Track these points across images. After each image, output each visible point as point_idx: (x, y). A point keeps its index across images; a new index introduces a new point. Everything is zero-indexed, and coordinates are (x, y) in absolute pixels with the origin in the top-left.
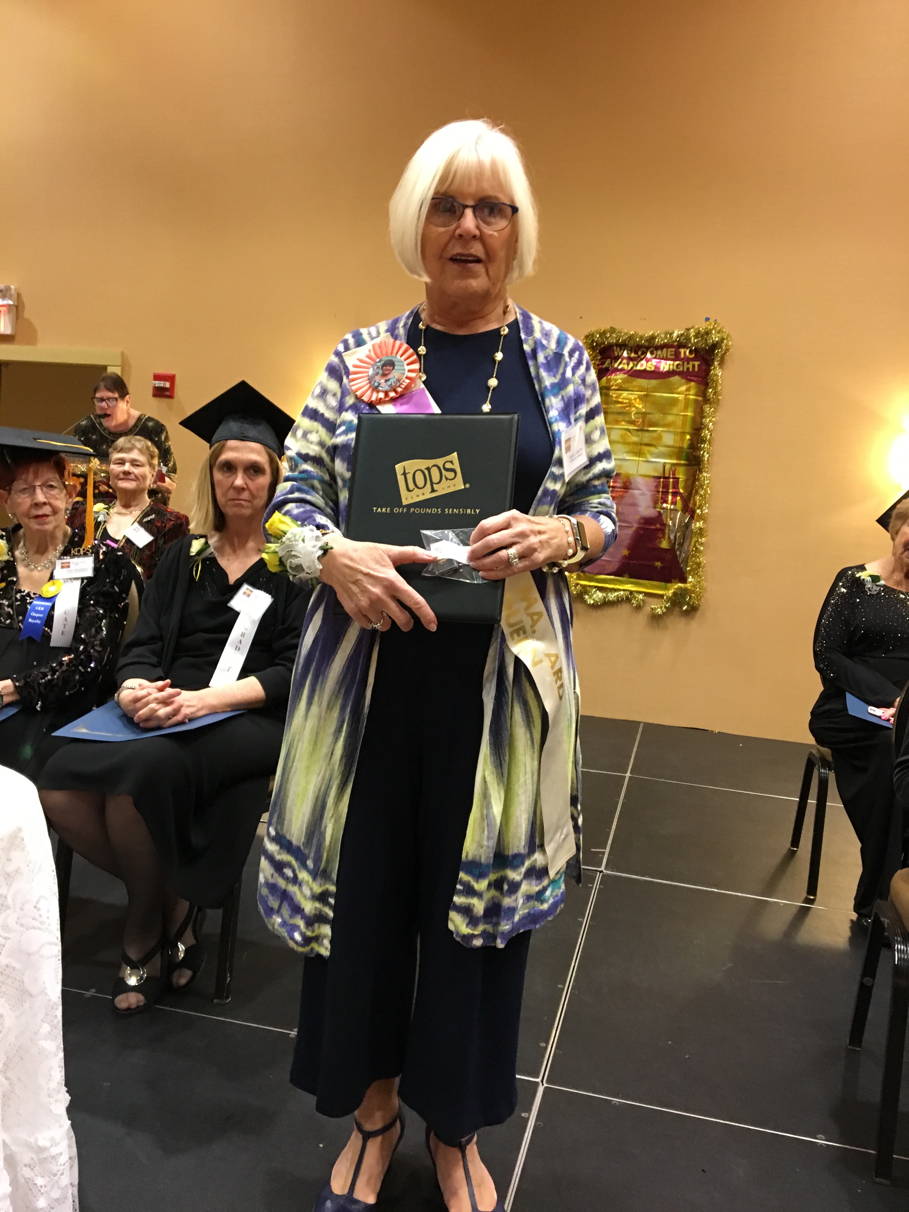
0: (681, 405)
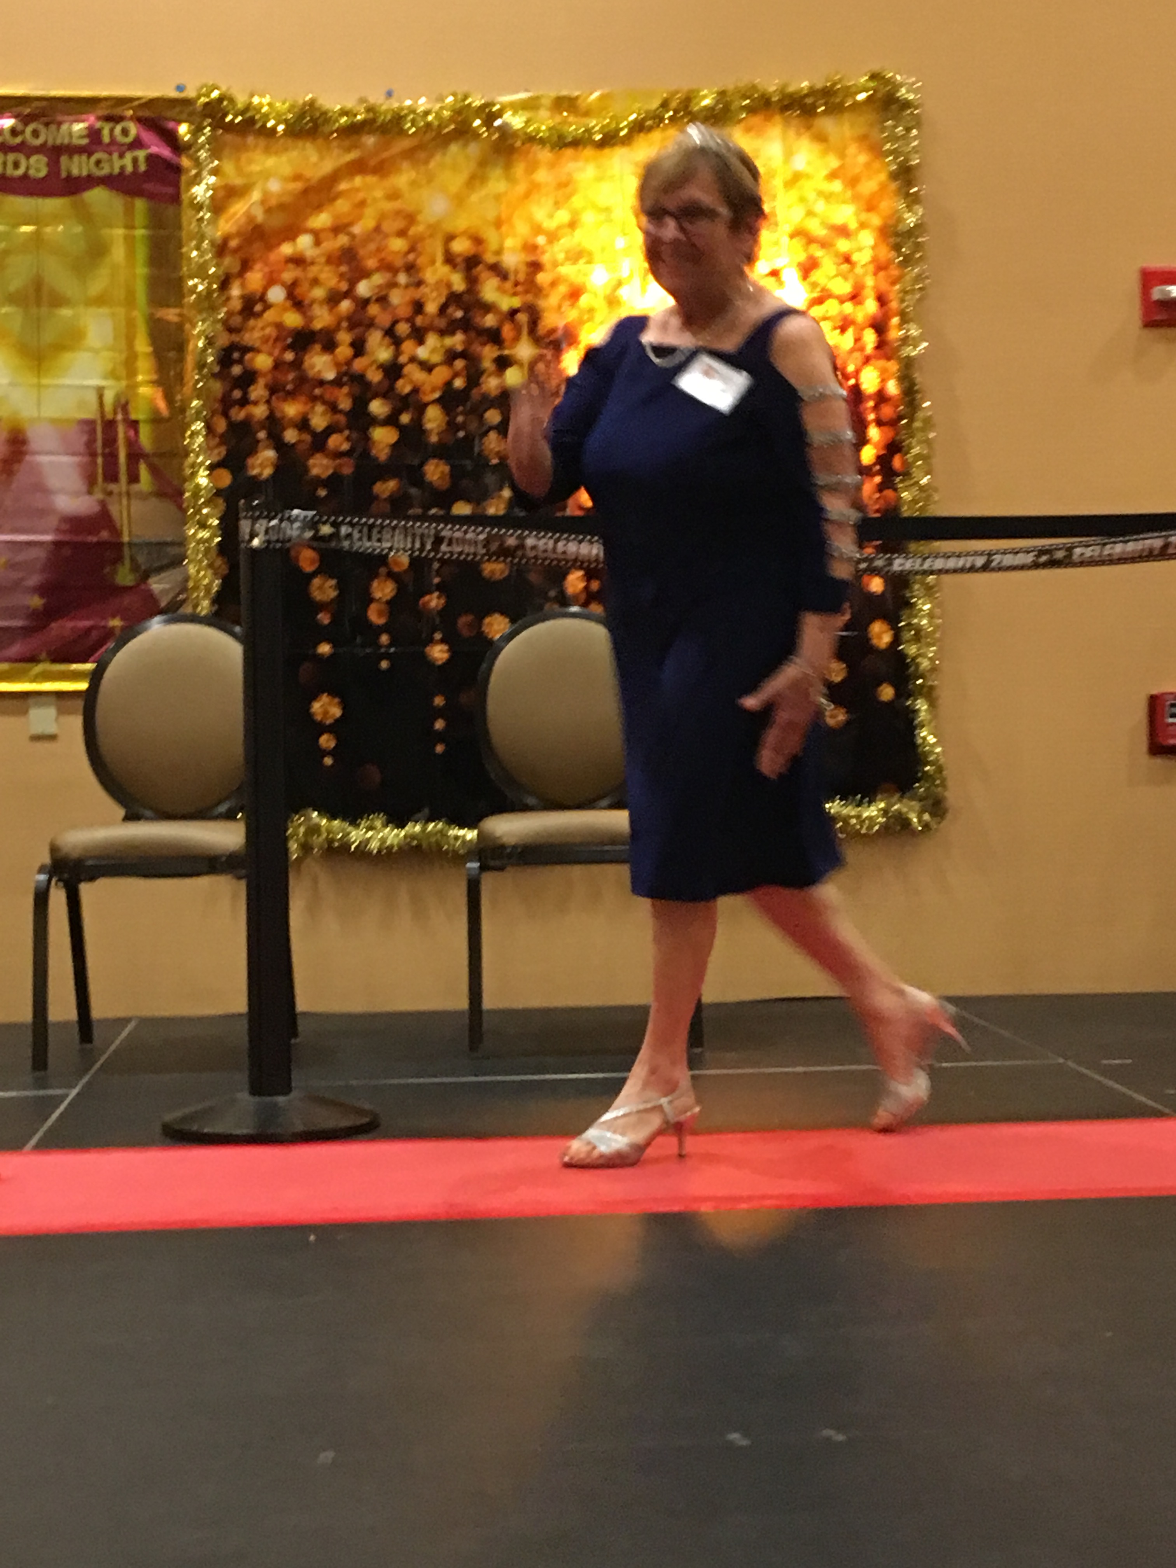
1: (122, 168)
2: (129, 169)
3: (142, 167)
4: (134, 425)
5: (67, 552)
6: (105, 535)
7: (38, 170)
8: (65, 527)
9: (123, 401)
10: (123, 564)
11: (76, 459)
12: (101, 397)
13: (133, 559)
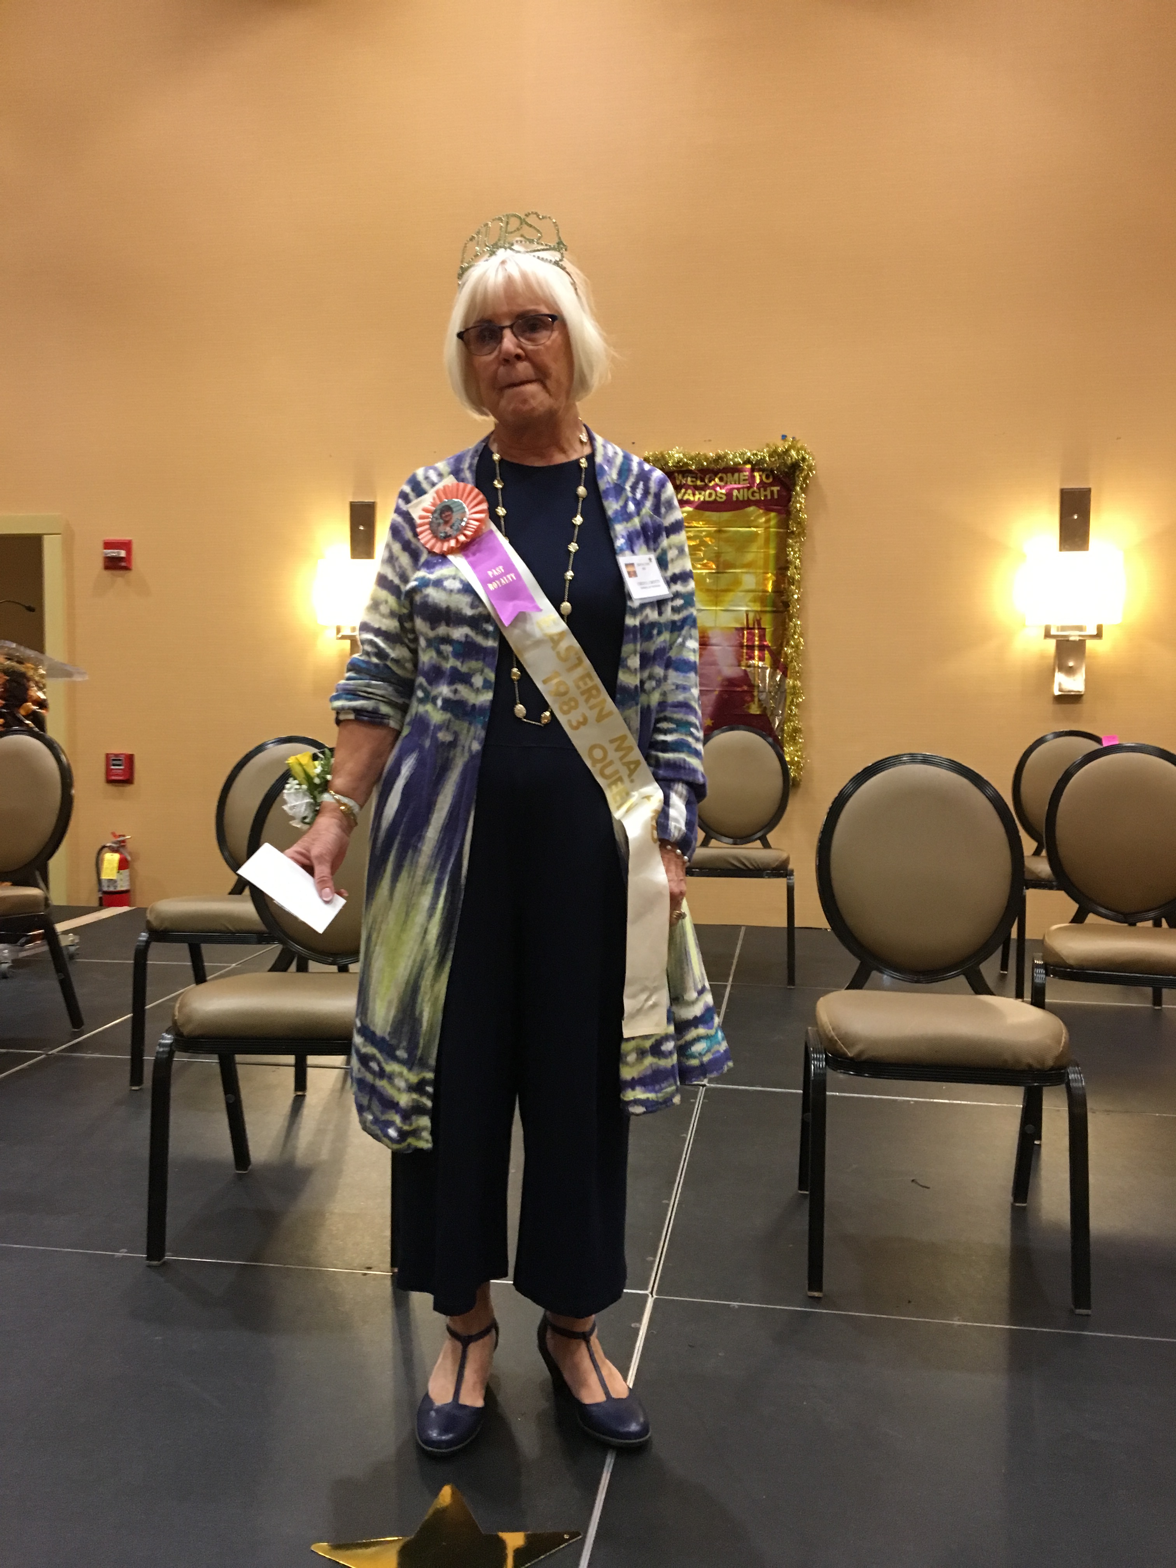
0: (761, 541)
1: (766, 496)
2: (769, 497)
3: (776, 497)
4: (762, 630)
5: (726, 696)
6: (745, 688)
7: (721, 498)
8: (726, 683)
9: (758, 618)
10: (754, 703)
11: (734, 648)
12: (747, 615)
13: (759, 700)
